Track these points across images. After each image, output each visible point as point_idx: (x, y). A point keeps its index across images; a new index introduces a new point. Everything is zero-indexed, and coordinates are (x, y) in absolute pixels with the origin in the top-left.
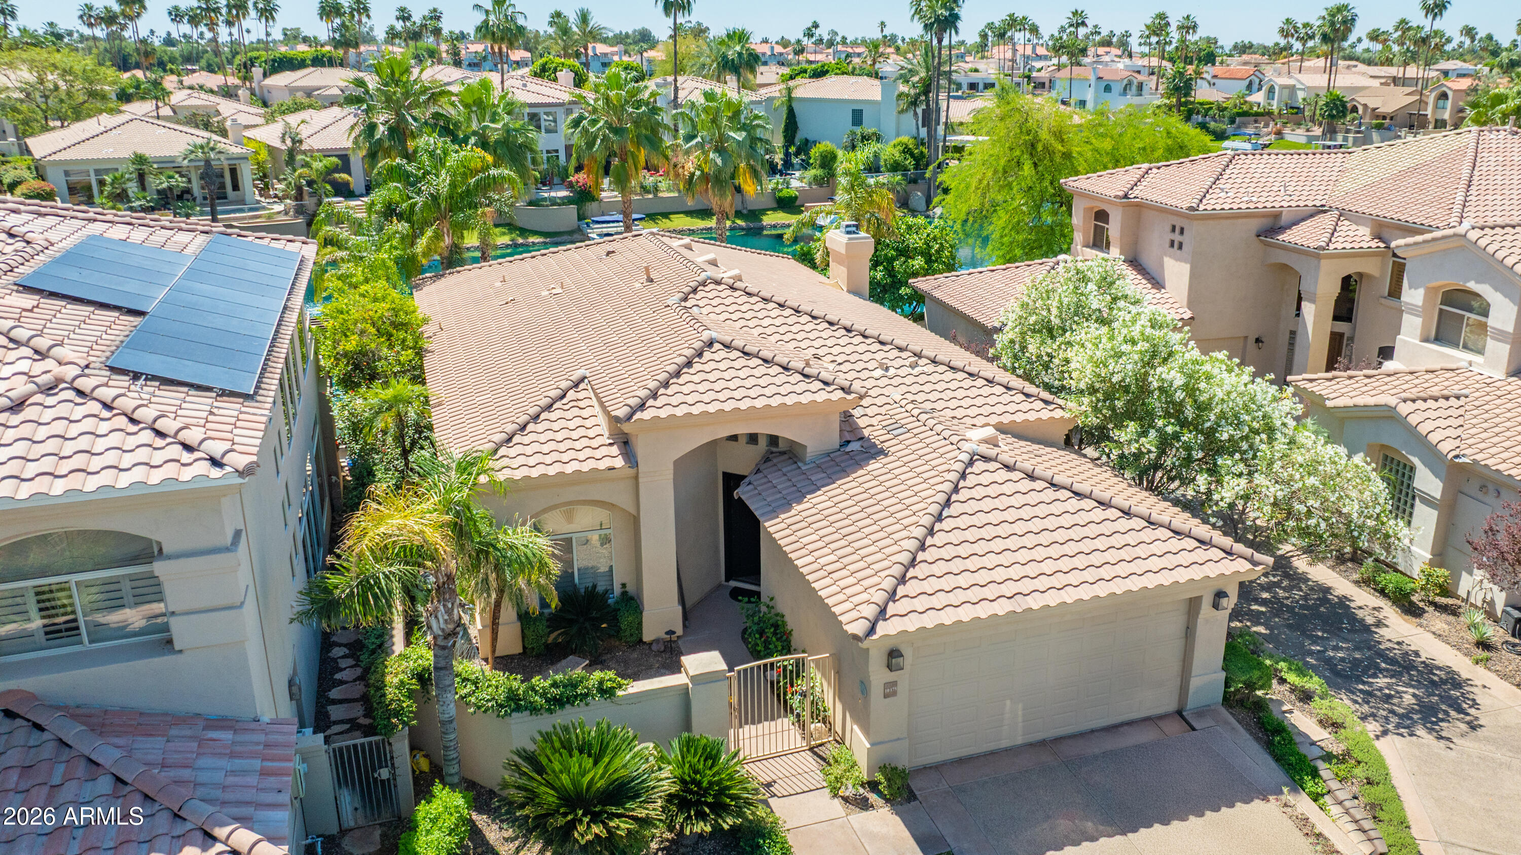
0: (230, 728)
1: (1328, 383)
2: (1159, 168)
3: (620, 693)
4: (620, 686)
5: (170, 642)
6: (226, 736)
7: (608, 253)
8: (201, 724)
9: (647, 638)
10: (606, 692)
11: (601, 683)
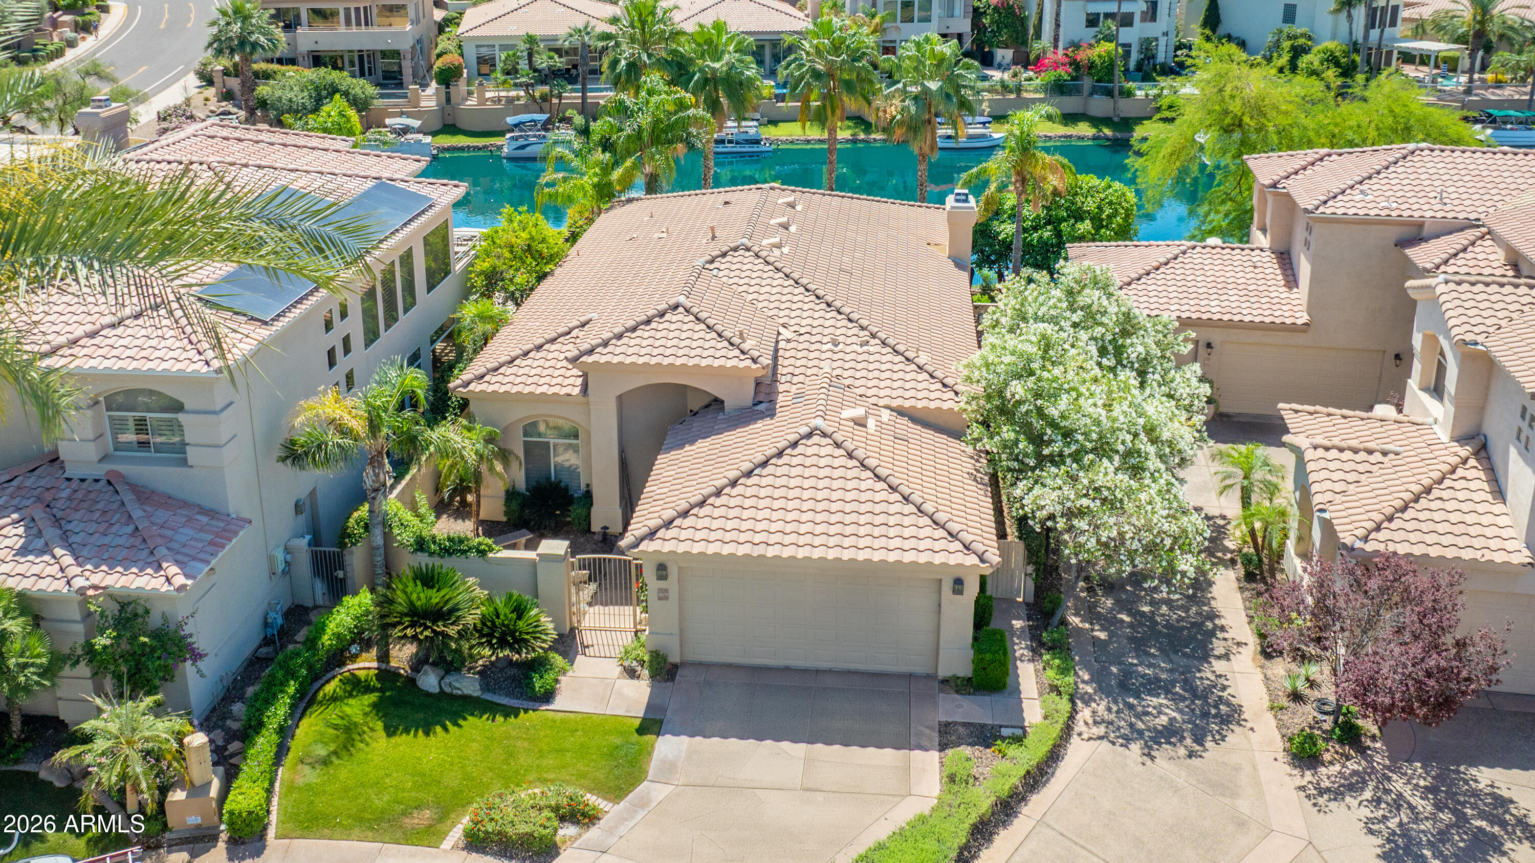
0: (208, 515)
1: (1310, 417)
2: (1340, 155)
3: (491, 555)
4: (491, 550)
5: (185, 460)
6: (204, 519)
7: (726, 203)
8: (197, 510)
9: (593, 530)
10: (482, 553)
11: (480, 544)
